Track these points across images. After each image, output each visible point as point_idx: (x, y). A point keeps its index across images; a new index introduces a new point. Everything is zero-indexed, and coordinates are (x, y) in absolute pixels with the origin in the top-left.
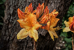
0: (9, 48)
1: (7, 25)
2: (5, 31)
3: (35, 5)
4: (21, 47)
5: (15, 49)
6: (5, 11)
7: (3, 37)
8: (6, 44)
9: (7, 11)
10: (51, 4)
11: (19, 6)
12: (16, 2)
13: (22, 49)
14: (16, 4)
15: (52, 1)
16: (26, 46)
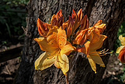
0: (33, 74)
1: (30, 40)
2: (28, 49)
3: (72, 9)
4: (50, 74)
5: (42, 76)
6: (26, 18)
7: (25, 58)
8: (28, 68)
9: (30, 19)
10: (97, 8)
11: (47, 11)
12: (43, 5)
13: (53, 76)
14: (43, 8)
15: (98, 4)
16: (59, 73)
